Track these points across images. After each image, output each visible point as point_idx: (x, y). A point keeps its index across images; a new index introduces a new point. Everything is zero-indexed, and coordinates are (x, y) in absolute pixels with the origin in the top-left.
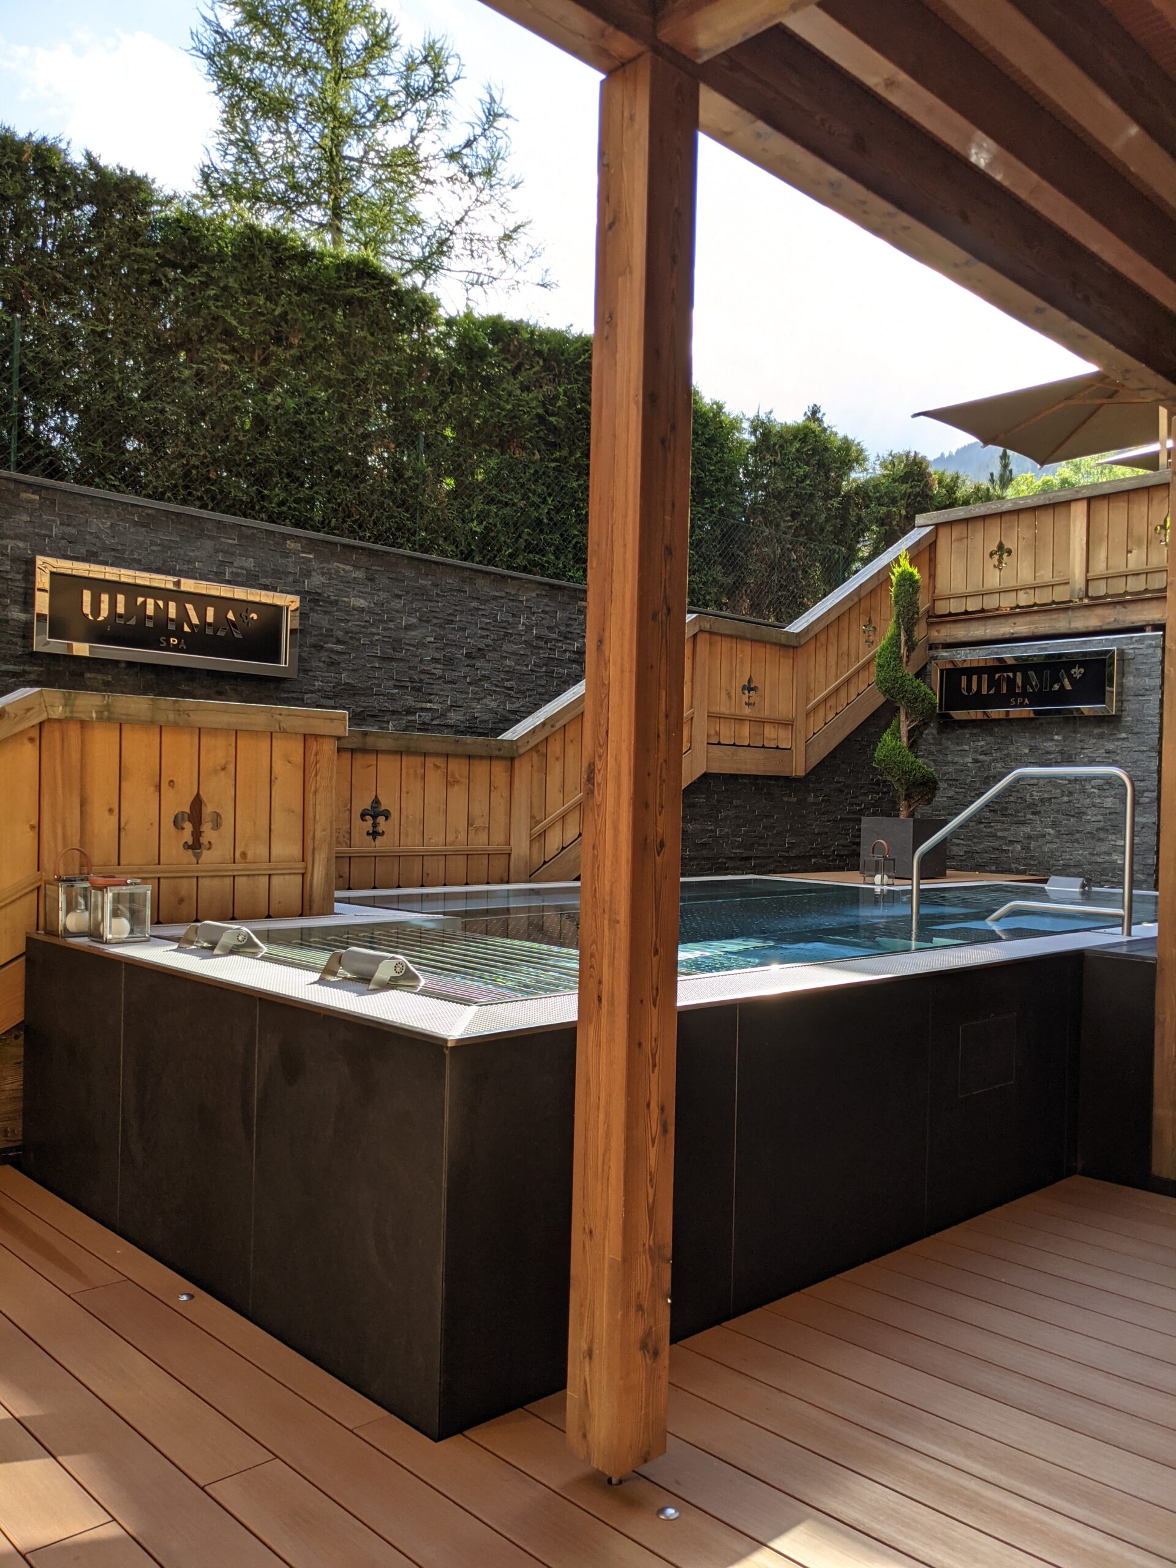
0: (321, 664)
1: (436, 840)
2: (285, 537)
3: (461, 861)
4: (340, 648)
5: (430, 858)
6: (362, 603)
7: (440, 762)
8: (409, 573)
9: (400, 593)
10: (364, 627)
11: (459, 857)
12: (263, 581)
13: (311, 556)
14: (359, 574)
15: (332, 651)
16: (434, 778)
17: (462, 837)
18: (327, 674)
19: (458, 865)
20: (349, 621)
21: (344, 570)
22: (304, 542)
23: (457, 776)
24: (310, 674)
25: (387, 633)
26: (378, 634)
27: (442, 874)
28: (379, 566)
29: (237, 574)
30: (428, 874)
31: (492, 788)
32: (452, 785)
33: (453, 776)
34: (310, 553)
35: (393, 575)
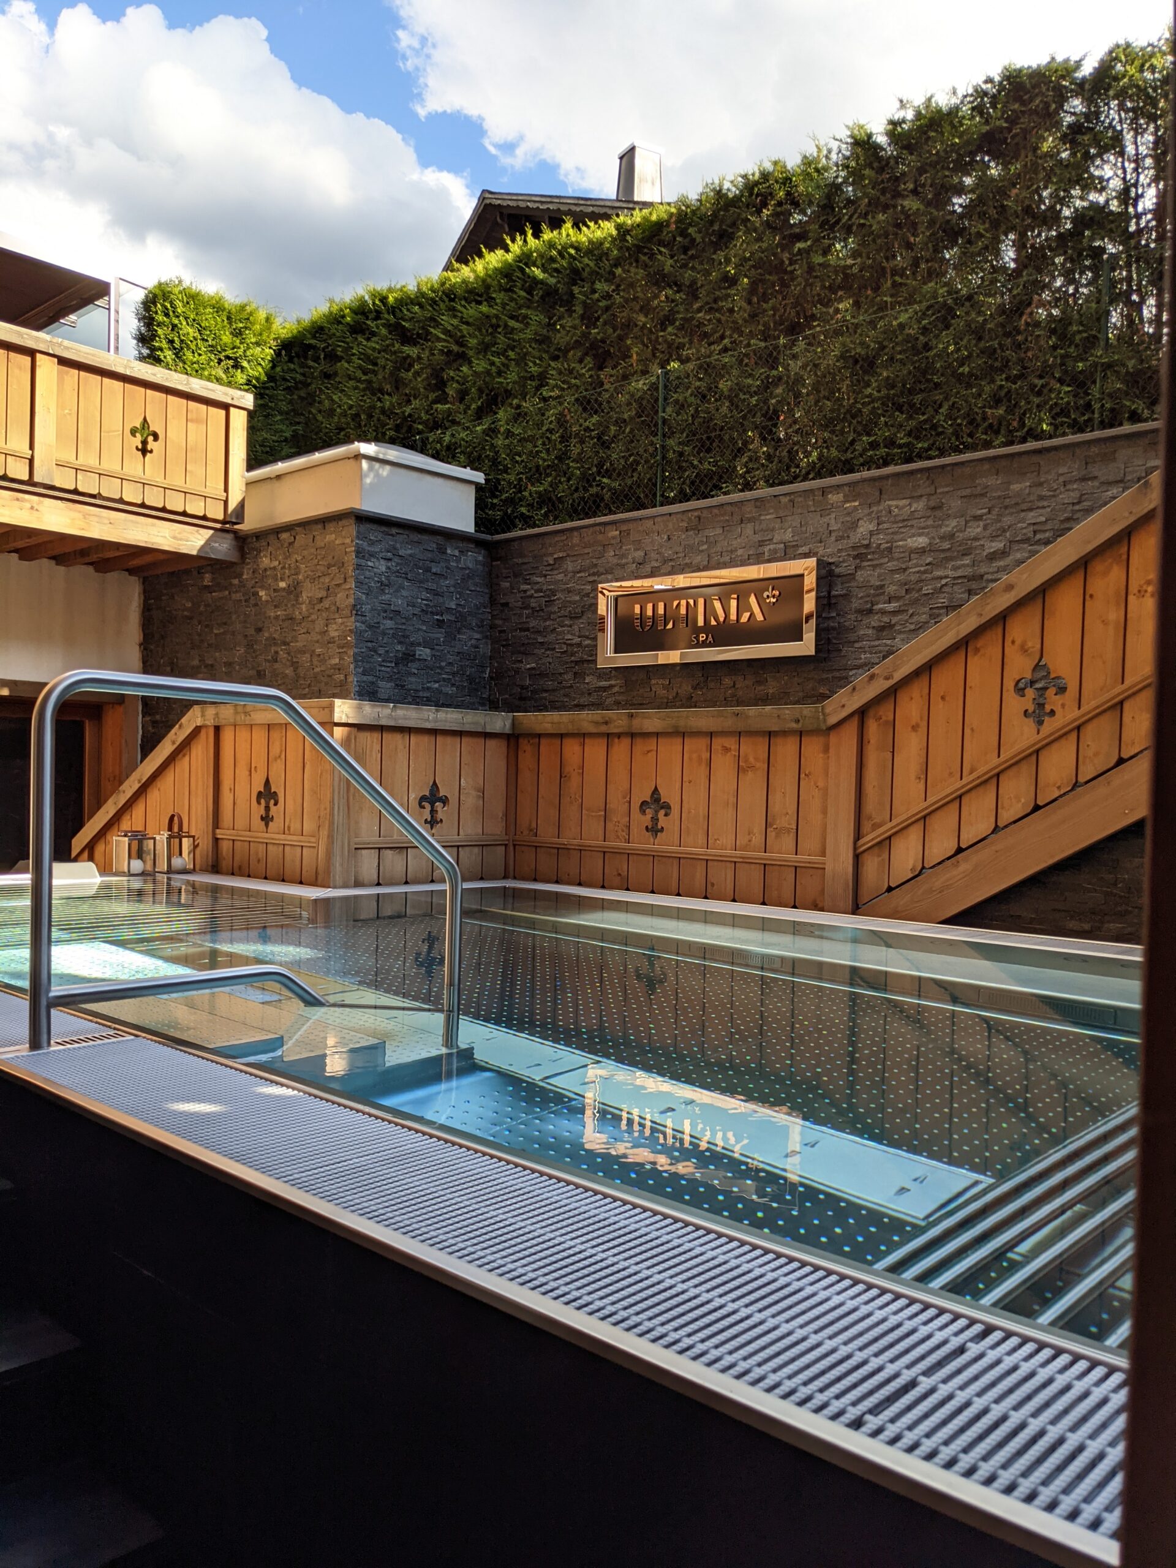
0: (870, 631)
1: (724, 845)
2: (824, 491)
3: (757, 874)
4: (893, 606)
5: (715, 863)
6: (922, 541)
7: (730, 742)
8: (992, 481)
9: (979, 512)
10: (925, 572)
11: (753, 866)
12: (801, 550)
13: (857, 504)
14: (919, 506)
15: (883, 612)
16: (724, 766)
17: (758, 839)
18: (877, 643)
19: (752, 878)
20: (905, 570)
21: (897, 507)
22: (846, 489)
23: (751, 759)
24: (857, 645)
25: (959, 573)
26: (946, 577)
27: (730, 886)
28: (947, 486)
29: (775, 551)
30: (713, 885)
31: (802, 776)
32: (745, 771)
33: (746, 761)
34: (855, 501)
35: (968, 492)
